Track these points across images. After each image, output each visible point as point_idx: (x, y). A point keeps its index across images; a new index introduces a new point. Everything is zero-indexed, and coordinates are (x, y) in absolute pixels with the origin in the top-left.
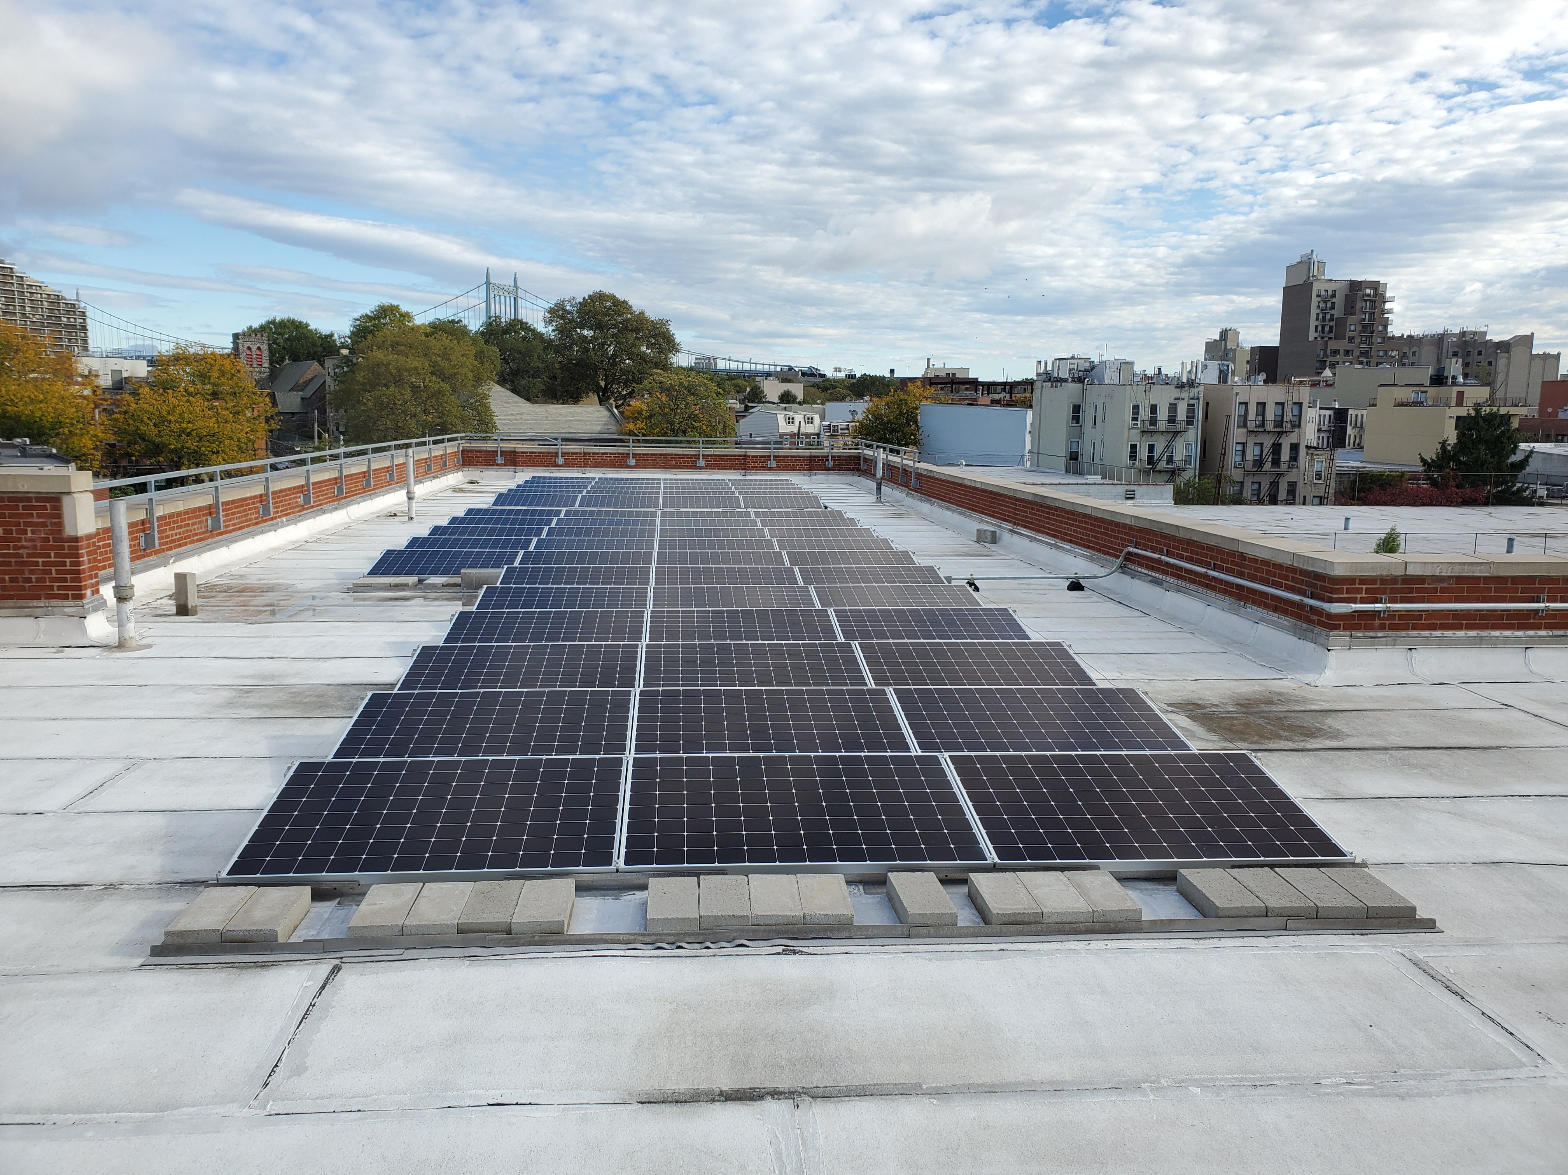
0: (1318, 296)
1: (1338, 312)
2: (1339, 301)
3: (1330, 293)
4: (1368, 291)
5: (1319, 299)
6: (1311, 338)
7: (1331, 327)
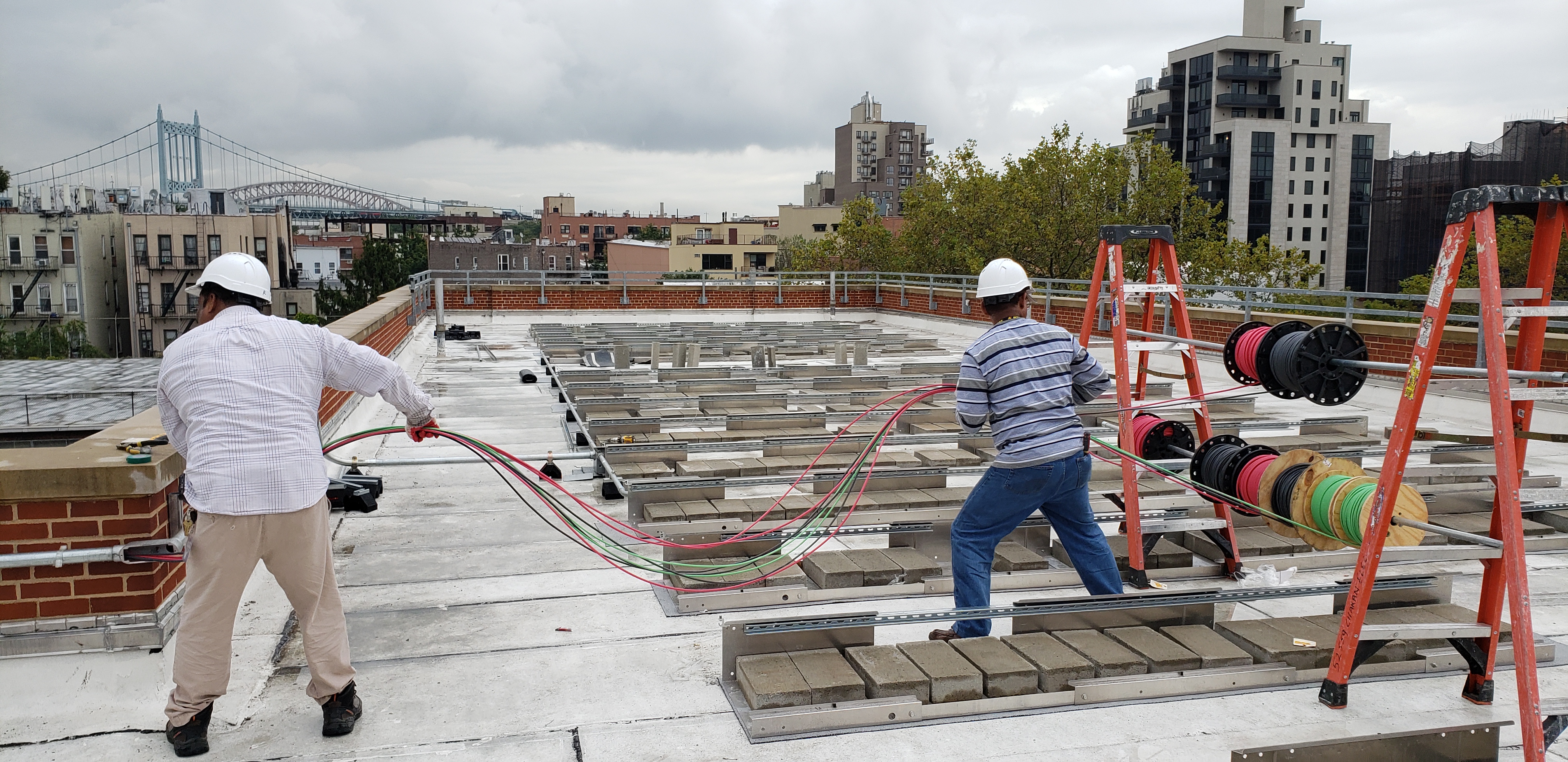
0: (858, 137)
1: (879, 154)
2: (880, 143)
3: (870, 135)
4: (904, 134)
5: (859, 141)
6: (854, 179)
7: (874, 169)
